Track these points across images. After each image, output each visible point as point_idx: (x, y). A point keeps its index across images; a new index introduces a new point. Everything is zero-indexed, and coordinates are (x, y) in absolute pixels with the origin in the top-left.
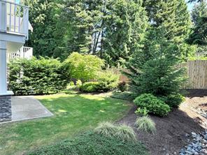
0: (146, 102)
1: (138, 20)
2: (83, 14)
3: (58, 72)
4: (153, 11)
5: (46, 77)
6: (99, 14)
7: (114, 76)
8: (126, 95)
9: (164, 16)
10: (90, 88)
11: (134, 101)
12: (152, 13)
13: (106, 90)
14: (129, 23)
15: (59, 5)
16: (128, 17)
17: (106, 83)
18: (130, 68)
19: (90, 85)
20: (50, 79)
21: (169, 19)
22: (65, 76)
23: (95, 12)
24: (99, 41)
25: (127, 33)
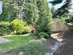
0: (42, 34)
1: (35, 10)
2: (16, 7)
3: (9, 27)
4: (40, 8)
5: (4, 29)
6: (22, 8)
7: (29, 28)
8: (34, 34)
9: (43, 10)
10: (21, 33)
11: (38, 34)
12: (39, 8)
13: (27, 33)
14: (32, 11)
15: (6, 3)
16: (32, 9)
17: (27, 30)
18: (35, 25)
19: (21, 32)
20: (5, 30)
21: (44, 11)
22: (11, 28)
23: (21, 7)
24: (22, 16)
25: (32, 14)
